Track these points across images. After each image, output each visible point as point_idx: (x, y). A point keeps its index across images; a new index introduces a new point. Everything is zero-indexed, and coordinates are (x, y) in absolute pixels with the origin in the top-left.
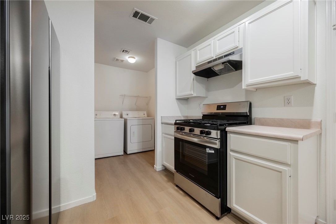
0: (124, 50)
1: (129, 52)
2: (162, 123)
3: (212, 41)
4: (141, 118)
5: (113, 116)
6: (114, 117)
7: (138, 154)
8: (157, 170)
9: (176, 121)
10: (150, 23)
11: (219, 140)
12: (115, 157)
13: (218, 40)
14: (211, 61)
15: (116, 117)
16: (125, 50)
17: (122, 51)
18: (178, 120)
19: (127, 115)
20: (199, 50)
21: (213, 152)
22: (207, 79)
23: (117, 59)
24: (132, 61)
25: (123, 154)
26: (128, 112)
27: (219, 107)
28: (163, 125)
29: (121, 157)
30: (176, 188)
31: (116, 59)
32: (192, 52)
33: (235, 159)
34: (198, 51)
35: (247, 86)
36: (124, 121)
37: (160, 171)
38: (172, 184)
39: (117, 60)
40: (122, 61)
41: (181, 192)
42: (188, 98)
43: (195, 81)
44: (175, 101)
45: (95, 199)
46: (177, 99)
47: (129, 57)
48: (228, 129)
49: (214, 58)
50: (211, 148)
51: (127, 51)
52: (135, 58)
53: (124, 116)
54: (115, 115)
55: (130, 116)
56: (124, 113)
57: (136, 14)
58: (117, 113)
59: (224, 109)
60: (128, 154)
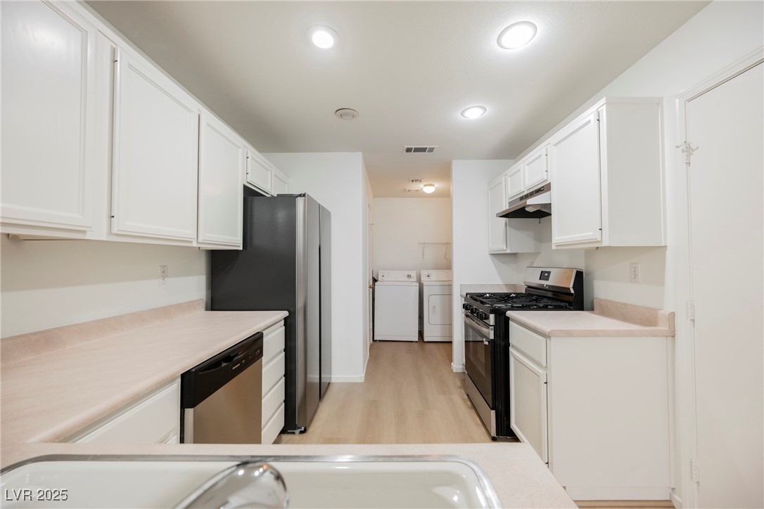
0: (413, 181)
1: (421, 181)
2: (460, 295)
3: (522, 165)
4: (448, 284)
5: (406, 279)
6: (408, 279)
7: (441, 345)
8: (455, 372)
9: (467, 295)
10: (431, 152)
11: (493, 327)
12: (404, 343)
13: (528, 165)
14: (533, 192)
15: (411, 280)
16: (414, 179)
17: (411, 182)
19: (428, 276)
20: (510, 176)
21: (487, 343)
24: (429, 190)
25: (417, 341)
26: (430, 272)
27: (542, 275)
29: (413, 343)
30: (466, 397)
31: (407, 191)
33: (517, 360)
34: (509, 179)
35: (557, 246)
36: (418, 287)
37: (459, 373)
38: (463, 391)
39: (409, 191)
40: (417, 191)
41: (469, 403)
43: (508, 227)
44: (489, 258)
45: (363, 381)
47: (425, 186)
49: (526, 193)
50: (486, 338)
51: (418, 181)
52: (433, 186)
53: (424, 279)
54: (409, 276)
55: (433, 278)
56: (424, 273)
57: (409, 150)
58: (413, 274)
59: (547, 278)
60: (425, 342)
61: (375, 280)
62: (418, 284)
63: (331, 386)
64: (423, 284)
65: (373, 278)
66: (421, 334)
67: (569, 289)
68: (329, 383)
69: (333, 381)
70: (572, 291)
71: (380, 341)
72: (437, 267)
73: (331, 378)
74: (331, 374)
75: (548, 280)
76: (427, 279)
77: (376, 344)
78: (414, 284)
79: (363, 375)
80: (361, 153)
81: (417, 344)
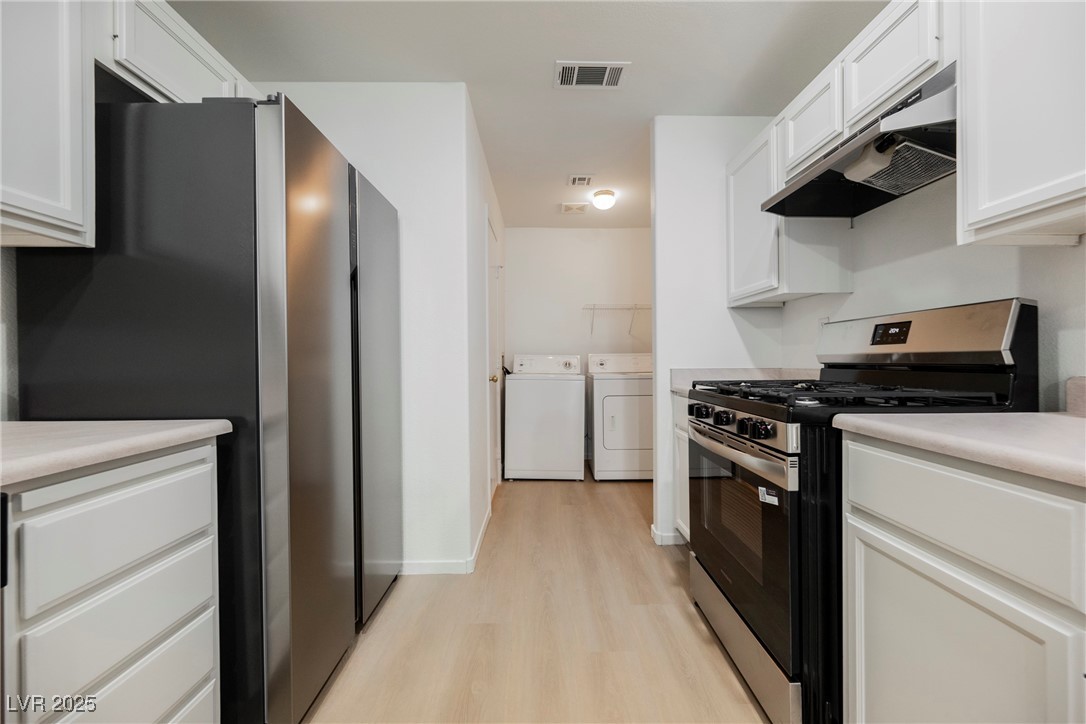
0: (574, 180)
1: (589, 179)
2: (673, 392)
3: (838, 69)
4: (637, 376)
5: (563, 369)
6: (565, 370)
8: (659, 543)
9: (694, 386)
10: (614, 81)
11: (796, 459)
12: (559, 483)
13: (858, 59)
14: (836, 148)
15: (572, 371)
16: (577, 177)
17: (570, 183)
18: (702, 383)
19: (602, 364)
20: (794, 118)
21: (774, 501)
22: (849, 220)
23: (566, 206)
24: (606, 203)
25: (583, 479)
26: (606, 357)
27: (882, 334)
28: (677, 397)
29: (575, 484)
30: (692, 609)
31: (563, 208)
32: (773, 132)
33: (867, 544)
34: (791, 123)
36: (585, 383)
38: (684, 593)
39: (568, 208)
40: (582, 208)
41: (703, 627)
42: (784, 303)
43: (783, 238)
44: (727, 316)
45: (471, 570)
46: (733, 308)
47: (596, 194)
48: (842, 420)
49: (846, 135)
50: (771, 487)
51: (584, 179)
52: (612, 194)
53: (594, 369)
54: (567, 365)
55: (610, 367)
56: (594, 359)
57: (566, 75)
58: (575, 361)
59: (901, 338)
60: (596, 481)
61: (506, 372)
62: (583, 377)
63: (400, 584)
64: (592, 379)
65: (503, 368)
66: (589, 465)
67: (1000, 353)
68: (396, 579)
69: (406, 572)
70: (1008, 359)
71: (515, 480)
72: (618, 349)
73: (401, 565)
74: (400, 556)
75: (904, 341)
76: (599, 369)
77: (508, 484)
78: (576, 377)
79: (471, 558)
80: (463, 86)
81: (581, 485)
